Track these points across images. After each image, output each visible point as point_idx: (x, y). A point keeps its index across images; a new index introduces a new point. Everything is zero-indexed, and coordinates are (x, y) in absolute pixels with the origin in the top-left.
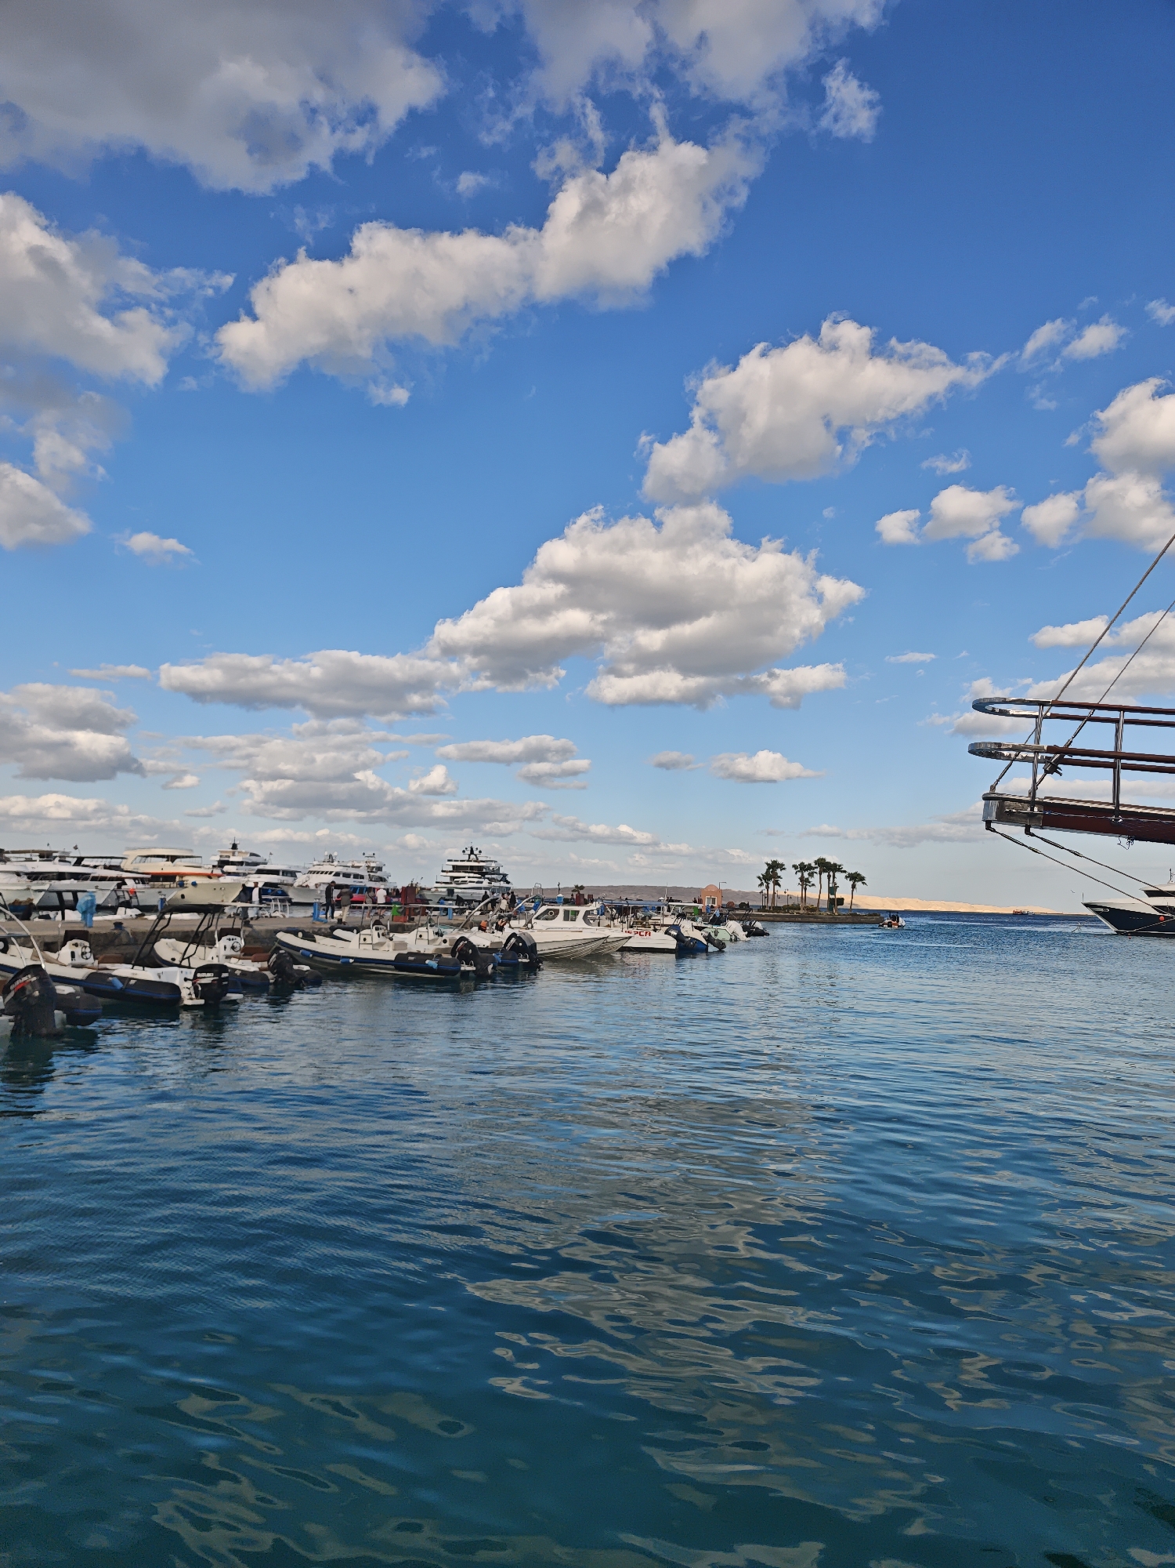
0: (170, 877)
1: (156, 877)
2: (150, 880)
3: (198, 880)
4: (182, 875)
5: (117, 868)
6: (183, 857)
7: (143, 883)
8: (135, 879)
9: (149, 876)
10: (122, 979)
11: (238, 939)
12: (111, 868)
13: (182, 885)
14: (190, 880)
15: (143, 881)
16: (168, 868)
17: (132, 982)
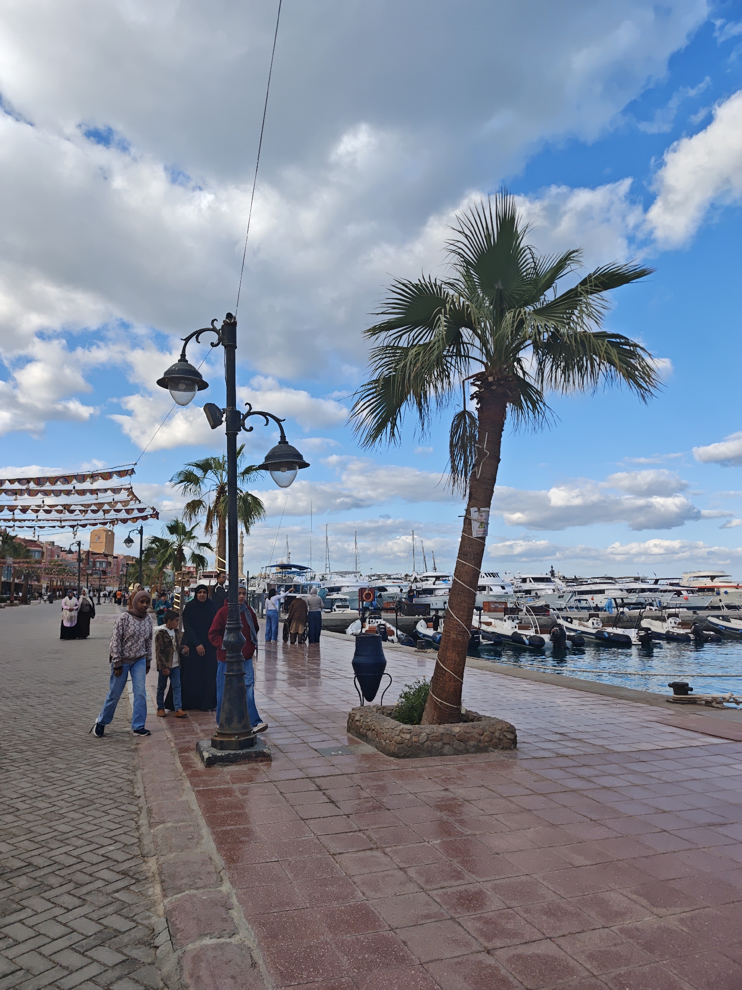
0: (711, 589)
1: (701, 590)
2: (698, 591)
3: (729, 590)
4: (719, 587)
5: (677, 585)
6: (718, 576)
7: (693, 593)
8: (687, 591)
9: (697, 589)
10: (608, 633)
11: (678, 619)
12: (671, 584)
13: (718, 594)
14: (722, 590)
15: (693, 592)
16: (708, 583)
17: (612, 634)
